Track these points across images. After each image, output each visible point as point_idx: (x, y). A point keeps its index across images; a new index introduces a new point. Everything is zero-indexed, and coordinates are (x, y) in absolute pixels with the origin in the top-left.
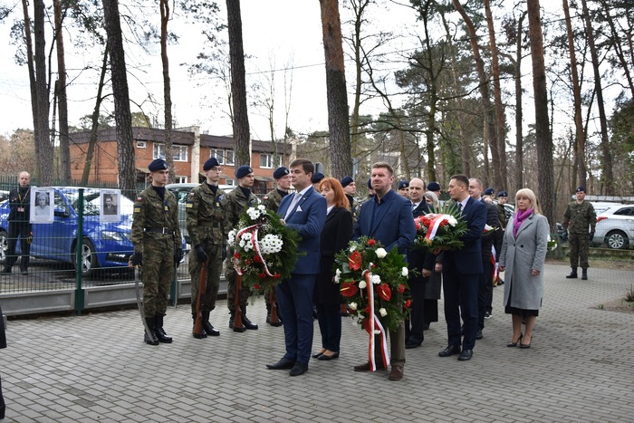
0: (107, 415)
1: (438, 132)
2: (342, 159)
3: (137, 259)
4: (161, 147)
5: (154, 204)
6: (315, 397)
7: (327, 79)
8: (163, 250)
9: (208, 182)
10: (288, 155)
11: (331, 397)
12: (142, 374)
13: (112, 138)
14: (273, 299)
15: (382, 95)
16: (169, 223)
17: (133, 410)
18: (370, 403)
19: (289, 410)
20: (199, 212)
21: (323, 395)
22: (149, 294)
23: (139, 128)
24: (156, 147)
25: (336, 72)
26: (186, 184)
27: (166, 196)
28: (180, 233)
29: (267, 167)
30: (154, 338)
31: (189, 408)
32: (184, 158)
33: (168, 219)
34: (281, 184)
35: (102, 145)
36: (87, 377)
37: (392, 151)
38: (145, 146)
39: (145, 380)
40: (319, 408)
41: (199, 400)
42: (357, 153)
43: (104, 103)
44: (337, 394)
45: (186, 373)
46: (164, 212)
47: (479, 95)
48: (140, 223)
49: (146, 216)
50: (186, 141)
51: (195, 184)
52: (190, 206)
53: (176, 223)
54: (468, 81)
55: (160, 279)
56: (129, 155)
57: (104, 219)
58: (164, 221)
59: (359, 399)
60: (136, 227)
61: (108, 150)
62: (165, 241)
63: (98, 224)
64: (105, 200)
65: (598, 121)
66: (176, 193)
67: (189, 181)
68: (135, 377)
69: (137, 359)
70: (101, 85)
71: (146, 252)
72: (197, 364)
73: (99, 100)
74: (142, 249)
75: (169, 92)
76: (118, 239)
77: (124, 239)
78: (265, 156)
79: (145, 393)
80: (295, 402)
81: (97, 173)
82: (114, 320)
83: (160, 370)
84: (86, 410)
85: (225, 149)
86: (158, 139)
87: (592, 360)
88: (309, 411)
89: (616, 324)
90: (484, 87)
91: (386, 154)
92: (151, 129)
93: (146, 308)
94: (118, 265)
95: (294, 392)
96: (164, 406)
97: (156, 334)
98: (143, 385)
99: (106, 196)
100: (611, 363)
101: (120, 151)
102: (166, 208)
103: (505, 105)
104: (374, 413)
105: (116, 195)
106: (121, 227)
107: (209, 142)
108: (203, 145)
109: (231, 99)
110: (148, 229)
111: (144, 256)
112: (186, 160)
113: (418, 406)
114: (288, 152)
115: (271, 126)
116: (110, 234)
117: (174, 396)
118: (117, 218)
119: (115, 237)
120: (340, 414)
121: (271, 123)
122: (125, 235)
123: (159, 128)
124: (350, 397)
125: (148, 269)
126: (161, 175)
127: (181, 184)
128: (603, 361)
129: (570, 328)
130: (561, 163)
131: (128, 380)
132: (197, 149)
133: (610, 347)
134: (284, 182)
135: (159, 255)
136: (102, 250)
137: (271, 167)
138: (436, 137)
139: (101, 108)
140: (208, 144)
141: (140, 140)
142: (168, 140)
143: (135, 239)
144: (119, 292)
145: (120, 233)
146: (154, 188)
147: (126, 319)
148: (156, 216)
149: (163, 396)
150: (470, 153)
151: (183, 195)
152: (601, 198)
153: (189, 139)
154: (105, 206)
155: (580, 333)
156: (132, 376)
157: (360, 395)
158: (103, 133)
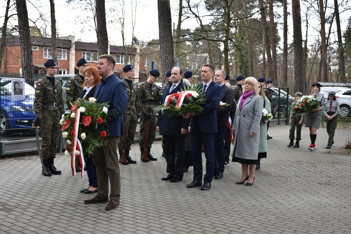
0: (21, 216)
1: (232, 41)
2: (168, 59)
3: (38, 123)
4: (49, 50)
5: (48, 88)
6: (148, 205)
7: (158, 7)
8: (54, 117)
9: (80, 74)
10: (134, 55)
11: (158, 205)
12: (42, 193)
13: (16, 44)
14: (123, 148)
15: (196, 16)
16: (58, 100)
17: (37, 213)
18: (182, 208)
19: (132, 213)
20: (74, 93)
21: (153, 204)
22: (45, 145)
23: (34, 37)
24: (46, 50)
25: (164, 2)
26: (66, 75)
27: (56, 83)
28: (64, 106)
29: (120, 63)
30: (48, 172)
31: (71, 212)
32: (64, 57)
33: (57, 97)
34: (128, 75)
35: (9, 49)
36: (7, 195)
37: (203, 53)
38: (38, 49)
39: (43, 197)
40: (150, 211)
41: (78, 207)
42: (180, 54)
43: (10, 20)
44: (161, 203)
45: (69, 192)
46: (54, 93)
47: (260, 16)
48: (40, 100)
49: (43, 96)
50: (66, 46)
51: (72, 75)
52: (68, 89)
53: (61, 100)
54: (253, 7)
55: (53, 135)
56: (28, 55)
57: (14, 98)
58: (55, 98)
59: (175, 206)
60: (37, 102)
61: (13, 52)
62: (55, 111)
63: (10, 101)
64: (14, 86)
65: (336, 34)
66: (61, 81)
67: (68, 73)
68: (37, 195)
69: (38, 184)
70: (8, 8)
71: (44, 118)
72: (75, 187)
73: (7, 18)
74: (41, 116)
75: (54, 13)
76: (23, 110)
77: (27, 110)
78: (119, 56)
79: (44, 204)
80: (136, 208)
81: (6, 67)
82: (22, 162)
83: (53, 191)
84: (8, 214)
85: (92, 51)
86: (47, 44)
87: (319, 183)
88: (144, 213)
89: (336, 162)
90: (263, 11)
91: (199, 55)
92: (42, 37)
93: (43, 153)
94: (23, 127)
95: (135, 202)
96: (56, 211)
97: (49, 169)
98: (42, 199)
99: (15, 83)
100: (330, 185)
101: (23, 53)
102: (56, 91)
103: (276, 23)
104: (184, 214)
105: (22, 82)
106: (25, 103)
107: (81, 47)
108: (77, 48)
109: (96, 18)
110: (44, 104)
111: (42, 121)
112: (66, 59)
113: (211, 210)
114: (134, 53)
115: (123, 36)
116: (18, 107)
117: (62, 205)
118: (23, 97)
119: (21, 110)
120: (163, 214)
121: (123, 34)
122: (28, 108)
123: (47, 37)
124: (169, 205)
125: (45, 129)
126: (53, 69)
127: (62, 75)
128: (325, 184)
129: (308, 165)
130: (312, 61)
131: (33, 196)
132: (73, 51)
133: (330, 176)
134: (130, 74)
135: (52, 120)
136: (13, 118)
137: (123, 64)
138: (230, 44)
139: (8, 24)
140: (81, 48)
141: (35, 45)
142: (54, 45)
143: (37, 110)
144: (25, 144)
145: (24, 106)
146: (48, 78)
147: (30, 161)
148: (50, 95)
149: (55, 205)
150: (253, 55)
151: (65, 82)
152: (336, 84)
153: (68, 44)
154: (15, 89)
155: (314, 168)
156: (35, 194)
157: (175, 204)
158: (9, 41)
